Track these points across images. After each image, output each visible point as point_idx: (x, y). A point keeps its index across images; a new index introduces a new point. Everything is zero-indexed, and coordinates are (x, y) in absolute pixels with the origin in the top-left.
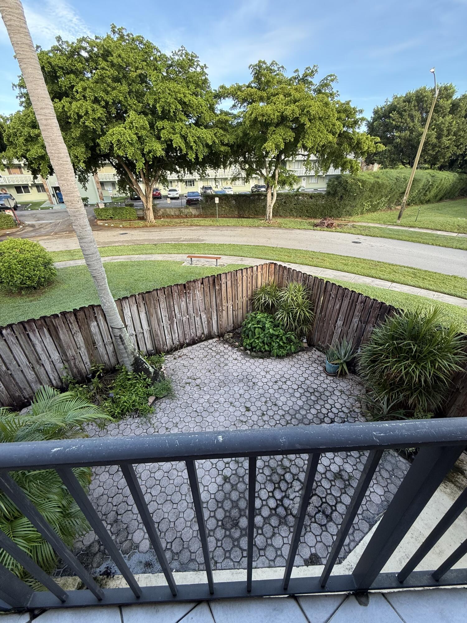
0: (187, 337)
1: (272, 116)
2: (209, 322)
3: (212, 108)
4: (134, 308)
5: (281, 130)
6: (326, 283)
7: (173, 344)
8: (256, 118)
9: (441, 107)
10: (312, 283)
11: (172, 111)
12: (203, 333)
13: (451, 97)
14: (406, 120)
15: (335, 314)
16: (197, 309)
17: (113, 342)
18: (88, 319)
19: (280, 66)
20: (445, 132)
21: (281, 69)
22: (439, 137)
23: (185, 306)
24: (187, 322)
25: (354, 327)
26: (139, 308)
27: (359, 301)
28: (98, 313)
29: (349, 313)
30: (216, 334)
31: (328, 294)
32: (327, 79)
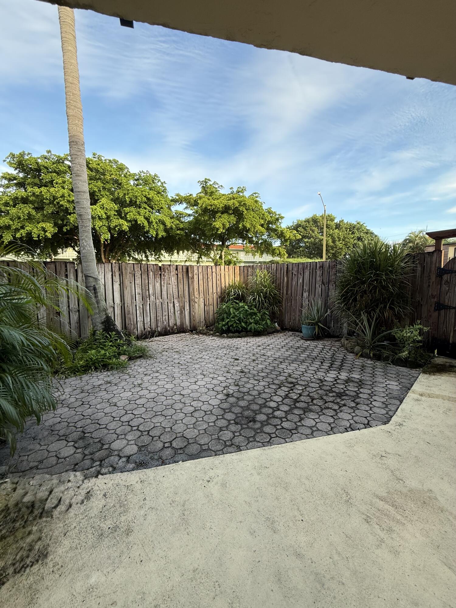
0: (159, 324)
1: (218, 206)
2: (181, 313)
3: (169, 208)
4: (109, 275)
5: (225, 216)
6: (287, 265)
7: (144, 329)
8: (206, 208)
9: (329, 225)
10: (275, 269)
11: (138, 201)
12: (175, 324)
13: (334, 220)
14: (309, 232)
15: (299, 288)
16: (170, 295)
17: (79, 311)
18: (58, 273)
19: (220, 185)
20: (337, 239)
21: (220, 187)
22: (334, 242)
23: (159, 288)
24: (160, 306)
25: (318, 292)
26: (114, 278)
27: (318, 267)
28: (70, 270)
29: (312, 282)
30: (189, 328)
31: (290, 273)
32: (253, 195)
